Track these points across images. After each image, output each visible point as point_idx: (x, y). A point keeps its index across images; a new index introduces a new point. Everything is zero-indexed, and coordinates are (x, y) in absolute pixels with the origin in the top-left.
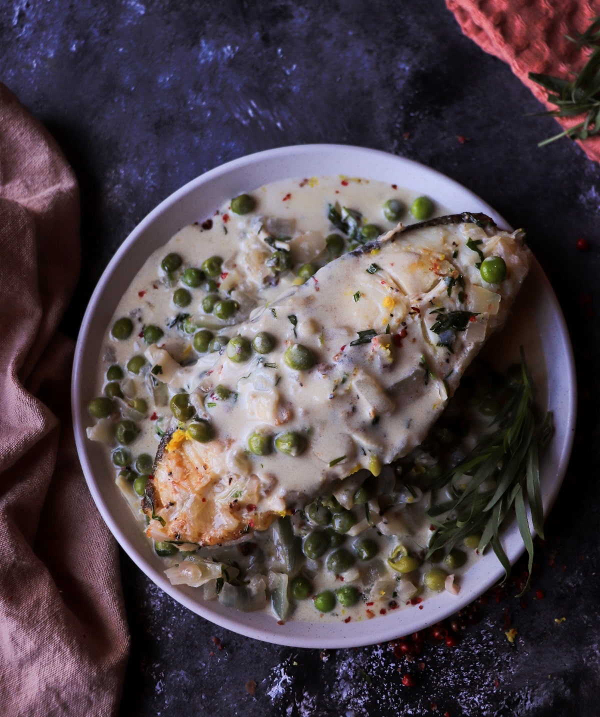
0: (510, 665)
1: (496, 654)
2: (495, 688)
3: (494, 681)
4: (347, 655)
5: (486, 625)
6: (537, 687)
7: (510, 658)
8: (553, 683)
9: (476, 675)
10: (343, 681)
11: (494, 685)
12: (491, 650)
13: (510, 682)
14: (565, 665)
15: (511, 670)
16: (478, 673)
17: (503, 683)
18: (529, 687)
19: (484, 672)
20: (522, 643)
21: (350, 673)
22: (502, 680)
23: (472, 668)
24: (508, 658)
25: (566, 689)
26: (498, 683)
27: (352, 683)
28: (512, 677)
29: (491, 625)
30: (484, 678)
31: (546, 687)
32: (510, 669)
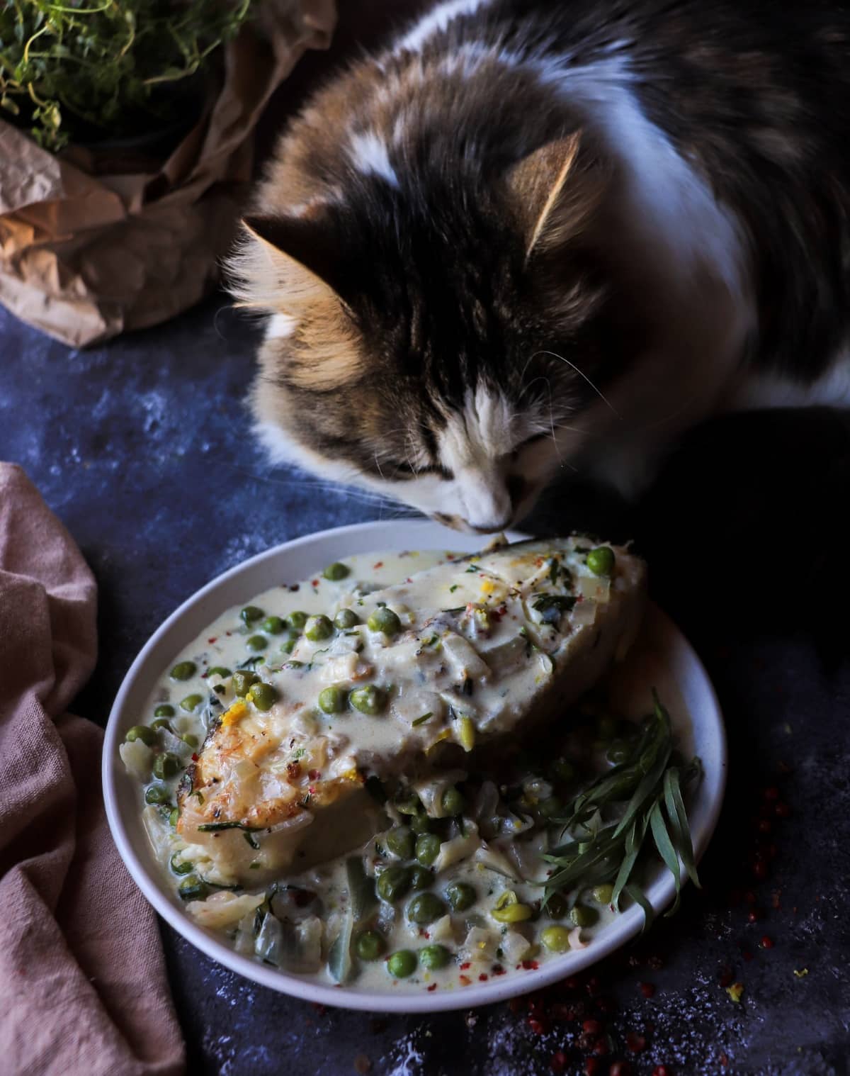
0: (740, 1035)
1: (717, 1020)
2: (722, 1067)
3: (720, 1057)
4: (503, 1022)
5: (698, 981)
6: (785, 1067)
7: (739, 1025)
8: (807, 1059)
9: (693, 1049)
10: (498, 1059)
11: (720, 1063)
12: (709, 1014)
13: (744, 1058)
14: (819, 1035)
15: (743, 1041)
16: (695, 1045)
17: (734, 1061)
18: (773, 1066)
19: (703, 1045)
20: (752, 1004)
21: (507, 1048)
22: (731, 1055)
23: (685, 1039)
24: (735, 1025)
25: (827, 1069)
26: (725, 1060)
27: (512, 1062)
28: (746, 1051)
29: (705, 981)
30: (704, 1053)
31: (799, 1065)
32: (741, 1040)
